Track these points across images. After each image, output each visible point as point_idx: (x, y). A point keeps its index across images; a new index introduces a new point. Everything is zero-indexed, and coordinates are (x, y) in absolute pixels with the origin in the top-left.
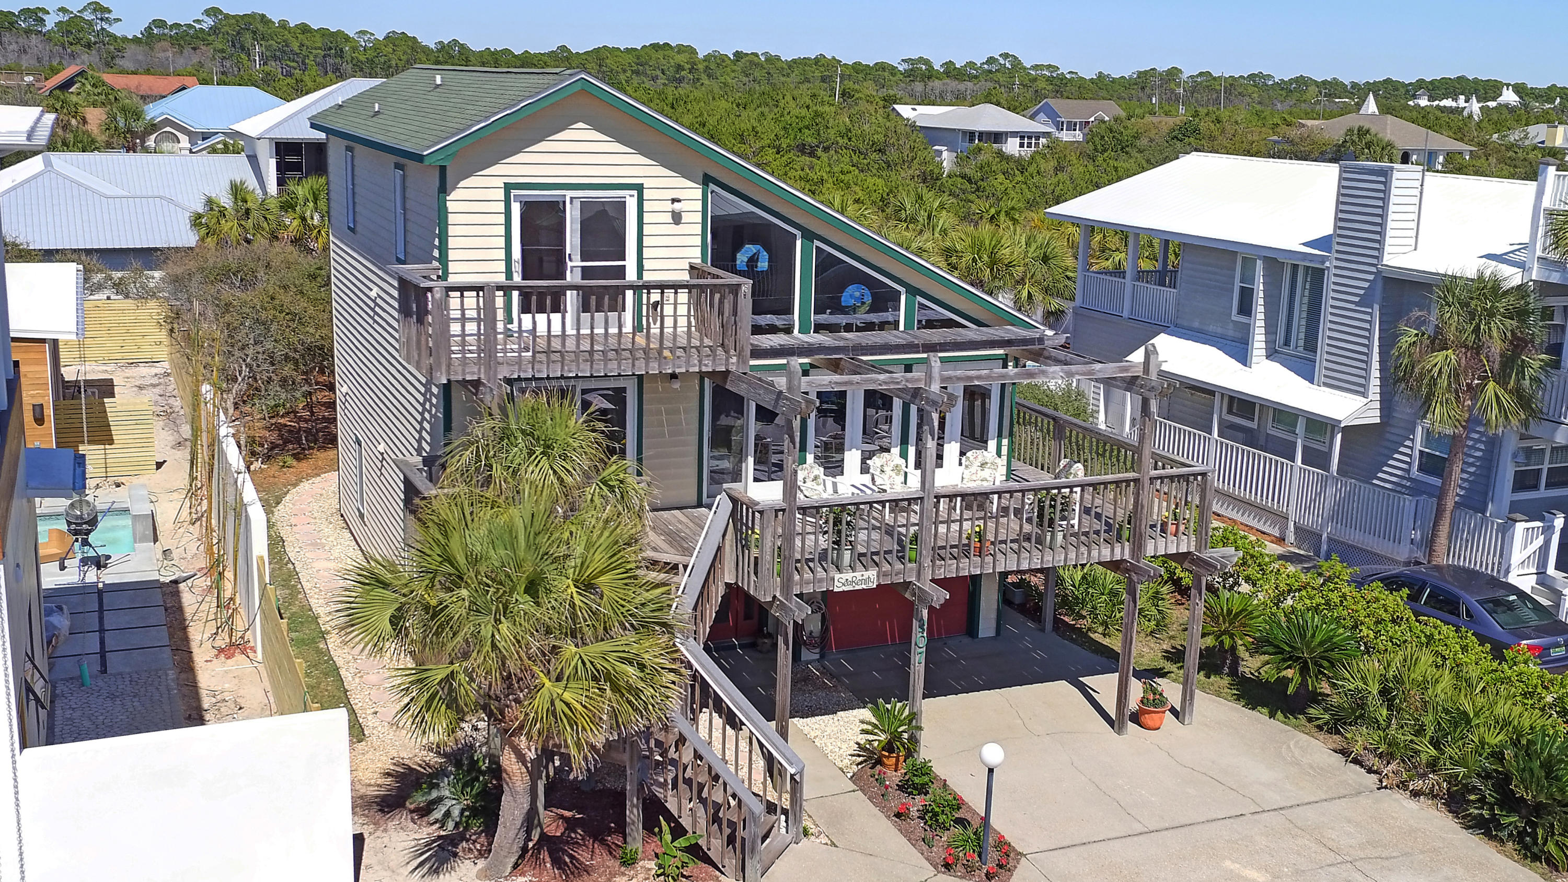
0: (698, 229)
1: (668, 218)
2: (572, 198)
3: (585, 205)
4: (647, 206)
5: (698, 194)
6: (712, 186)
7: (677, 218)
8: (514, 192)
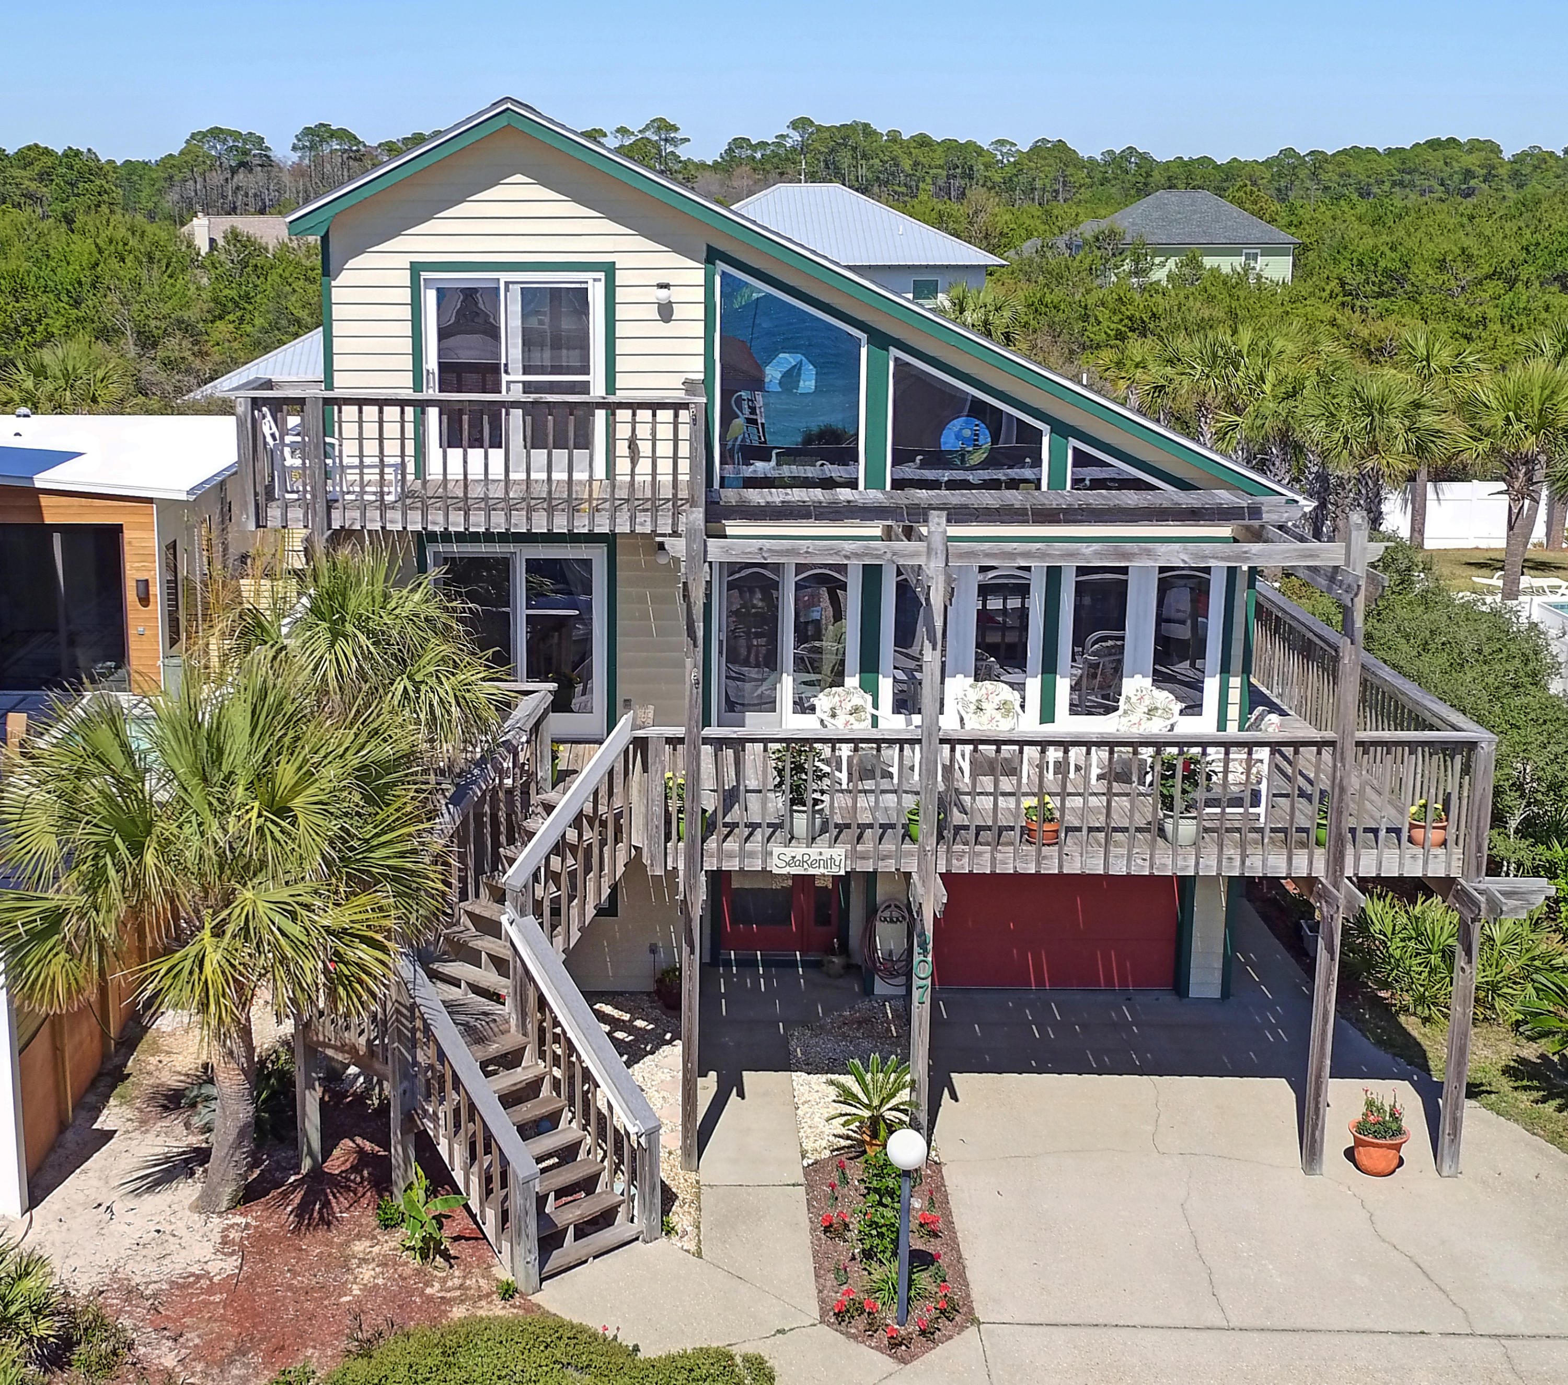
0: (699, 329)
1: (653, 312)
2: (507, 284)
3: (529, 295)
4: (621, 295)
5: (699, 276)
6: (721, 266)
7: (666, 312)
8: (424, 275)
